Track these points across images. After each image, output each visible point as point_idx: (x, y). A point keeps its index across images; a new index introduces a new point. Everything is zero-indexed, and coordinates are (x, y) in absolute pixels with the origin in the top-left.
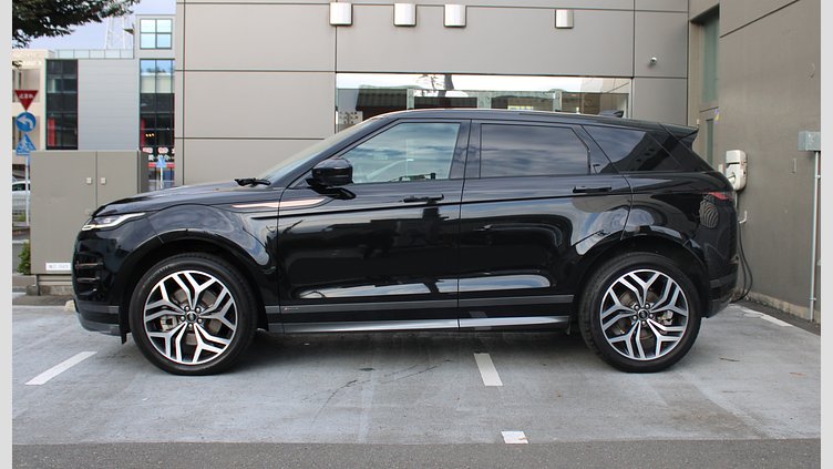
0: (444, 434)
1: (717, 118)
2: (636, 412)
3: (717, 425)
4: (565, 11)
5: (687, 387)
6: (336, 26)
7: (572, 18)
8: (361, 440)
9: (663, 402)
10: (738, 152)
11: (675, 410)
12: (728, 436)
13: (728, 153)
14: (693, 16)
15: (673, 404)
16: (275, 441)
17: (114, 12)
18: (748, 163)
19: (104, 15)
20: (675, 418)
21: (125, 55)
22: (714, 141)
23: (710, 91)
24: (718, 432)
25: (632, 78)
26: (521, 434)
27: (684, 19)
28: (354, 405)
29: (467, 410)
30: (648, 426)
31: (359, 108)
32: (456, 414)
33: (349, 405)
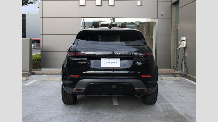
1: (179, 29)
2: (154, 114)
3: (177, 120)
4: (140, 1)
5: (169, 105)
6: (81, 6)
7: (141, 3)
9: (162, 111)
10: (184, 38)
11: (166, 114)
13: (182, 38)
14: (172, 3)
15: (165, 111)
17: (31, 3)
18: (187, 41)
19: (28, 4)
20: (165, 117)
21: (37, 13)
22: (178, 34)
23: (177, 22)
25: (157, 18)
27: (170, 3)
28: (75, 112)
29: (106, 114)
30: (158, 120)
31: (93, 25)
32: (103, 115)
33: (74, 112)
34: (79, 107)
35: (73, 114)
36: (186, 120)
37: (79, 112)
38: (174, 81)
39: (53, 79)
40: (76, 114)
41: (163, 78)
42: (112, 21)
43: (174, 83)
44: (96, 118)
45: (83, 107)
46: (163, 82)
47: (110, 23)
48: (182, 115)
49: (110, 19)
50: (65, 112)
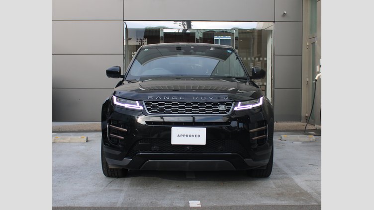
0: (160, 202)
1: (316, 42)
2: (259, 191)
3: (298, 198)
8: (119, 205)
9: (273, 186)
11: (279, 190)
12: (302, 203)
15: (279, 187)
16: (76, 206)
20: (278, 194)
24: (297, 201)
25: (274, 22)
26: (199, 202)
28: (119, 188)
29: (175, 190)
30: (263, 198)
31: (145, 37)
32: (169, 192)
33: (117, 188)
34: (125, 182)
35: (116, 190)
36: (313, 198)
37: (125, 188)
38: (304, 142)
39: (71, 139)
40: (121, 191)
41: (283, 136)
42: (186, 28)
43: (303, 144)
44: (157, 196)
45: (131, 180)
46: (283, 143)
47: (181, 31)
48: (308, 192)
49: (181, 23)
50: (102, 188)
